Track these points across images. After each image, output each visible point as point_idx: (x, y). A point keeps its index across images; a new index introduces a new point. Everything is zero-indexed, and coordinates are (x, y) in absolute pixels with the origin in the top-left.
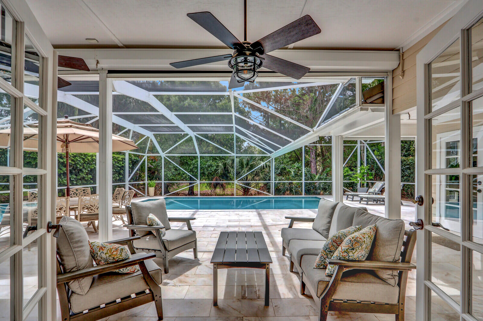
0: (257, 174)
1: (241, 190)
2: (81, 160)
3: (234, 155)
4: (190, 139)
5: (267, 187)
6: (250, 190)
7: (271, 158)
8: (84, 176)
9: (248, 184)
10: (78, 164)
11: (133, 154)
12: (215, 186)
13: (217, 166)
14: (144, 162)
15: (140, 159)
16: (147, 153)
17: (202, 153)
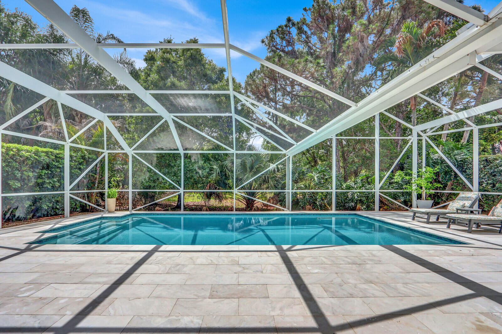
0: (265, 181)
1: (242, 201)
3: (233, 151)
4: (166, 126)
5: (280, 200)
6: (255, 202)
7: (287, 157)
9: (253, 194)
11: (86, 150)
12: (209, 196)
13: (211, 169)
14: (102, 162)
15: (94, 157)
16: (107, 149)
17: (186, 149)
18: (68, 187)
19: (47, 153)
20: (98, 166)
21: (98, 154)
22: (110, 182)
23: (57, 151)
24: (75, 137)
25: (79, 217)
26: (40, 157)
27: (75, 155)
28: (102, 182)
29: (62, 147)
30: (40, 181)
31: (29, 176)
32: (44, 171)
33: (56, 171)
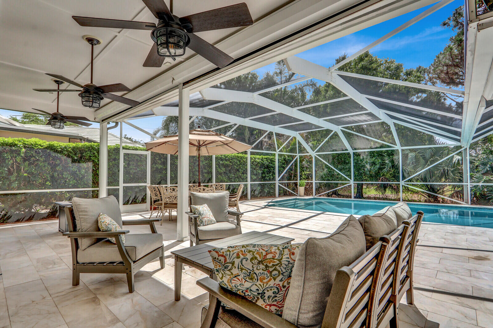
0: (444, 173)
2: (238, 162)
3: (398, 148)
4: (336, 135)
7: (463, 149)
8: (241, 175)
10: (235, 165)
11: (286, 155)
12: (385, 187)
14: (296, 161)
15: (291, 159)
16: (299, 153)
17: (355, 149)
18: (277, 179)
19: (266, 158)
20: (293, 165)
21: (293, 157)
22: (301, 176)
23: (272, 157)
24: (281, 148)
25: (283, 198)
26: (264, 161)
27: (280, 158)
28: (295, 176)
29: (274, 155)
30: (264, 175)
31: (259, 173)
32: (266, 170)
33: (271, 170)
